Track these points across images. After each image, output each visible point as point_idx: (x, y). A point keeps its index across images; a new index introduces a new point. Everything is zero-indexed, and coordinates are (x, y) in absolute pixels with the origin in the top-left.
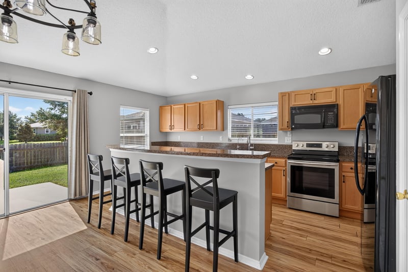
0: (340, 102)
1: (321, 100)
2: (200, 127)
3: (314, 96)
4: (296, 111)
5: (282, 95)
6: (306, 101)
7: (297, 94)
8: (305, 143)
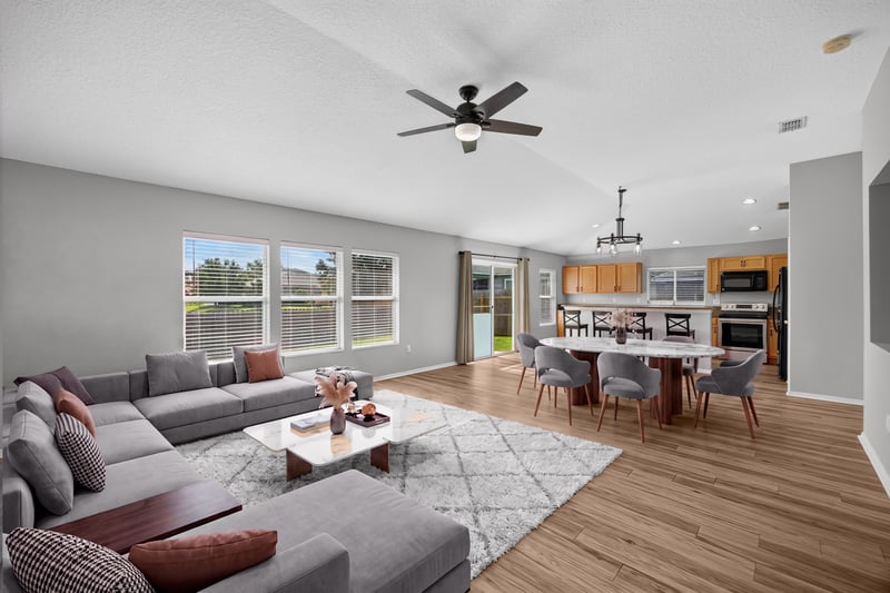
0: (769, 269)
1: (751, 267)
2: (617, 289)
3: (744, 263)
4: (727, 275)
5: (711, 261)
6: (737, 267)
7: (727, 259)
8: (735, 305)
